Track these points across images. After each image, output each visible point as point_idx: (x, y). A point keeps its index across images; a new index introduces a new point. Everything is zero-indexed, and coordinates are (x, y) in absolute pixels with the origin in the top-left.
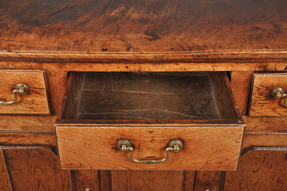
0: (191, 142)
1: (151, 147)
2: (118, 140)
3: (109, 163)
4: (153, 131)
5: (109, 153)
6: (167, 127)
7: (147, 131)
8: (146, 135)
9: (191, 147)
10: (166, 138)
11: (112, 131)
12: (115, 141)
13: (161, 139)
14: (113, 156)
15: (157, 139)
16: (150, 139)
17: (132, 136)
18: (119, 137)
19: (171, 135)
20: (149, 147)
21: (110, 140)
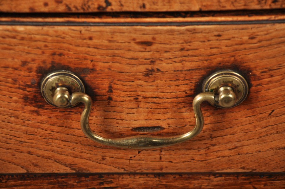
0: (272, 76)
1: (148, 94)
2: (43, 72)
3: (16, 150)
4: (154, 39)
5: (16, 117)
6: (196, 27)
7: (134, 39)
8: (131, 54)
9: (273, 92)
10: (193, 65)
11: (23, 39)
12: (34, 73)
13: (178, 65)
14: (28, 125)
15: (164, 66)
16: (143, 68)
17: (86, 59)
18: (44, 62)
19: (208, 52)
20: (140, 93)
21: (17, 72)
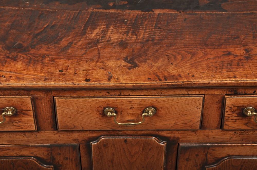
0: (162, 109)
1: (131, 113)
2: (104, 108)
3: (97, 125)
4: (132, 101)
5: (98, 118)
6: (143, 98)
7: (127, 101)
8: (126, 104)
9: (162, 112)
10: (142, 106)
11: (100, 101)
12: (102, 108)
13: (139, 107)
14: (100, 119)
15: (135, 106)
16: (130, 107)
17: (115, 105)
18: (105, 106)
19: (146, 104)
20: (129, 112)
21: (98, 108)
